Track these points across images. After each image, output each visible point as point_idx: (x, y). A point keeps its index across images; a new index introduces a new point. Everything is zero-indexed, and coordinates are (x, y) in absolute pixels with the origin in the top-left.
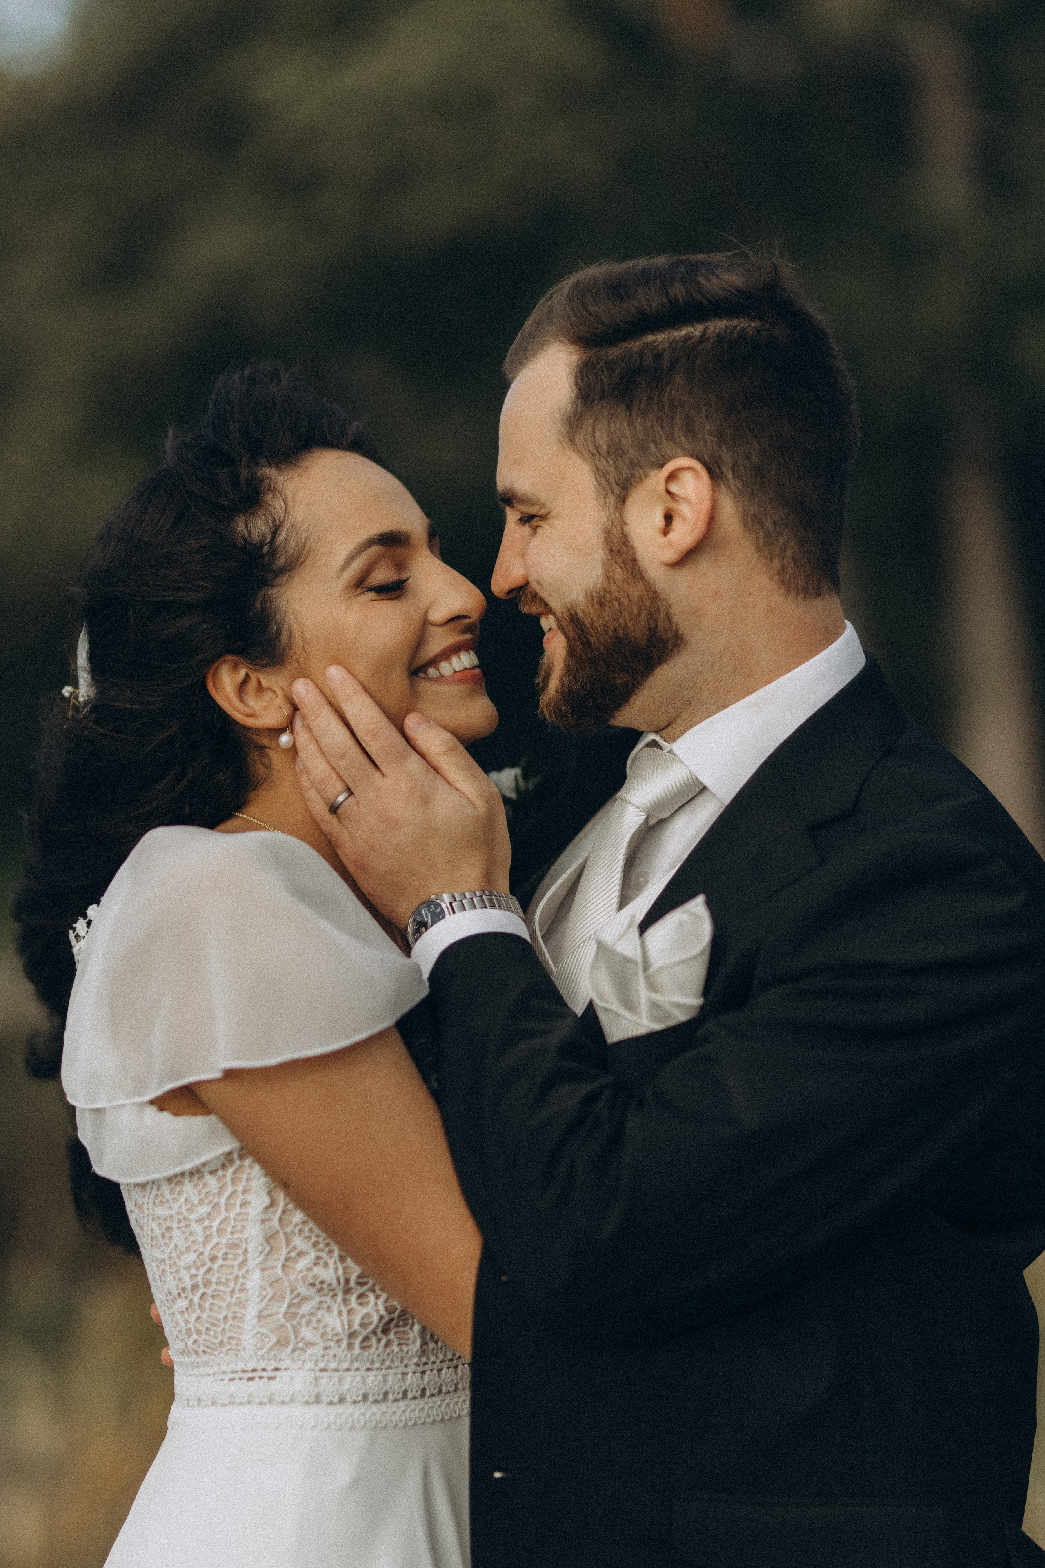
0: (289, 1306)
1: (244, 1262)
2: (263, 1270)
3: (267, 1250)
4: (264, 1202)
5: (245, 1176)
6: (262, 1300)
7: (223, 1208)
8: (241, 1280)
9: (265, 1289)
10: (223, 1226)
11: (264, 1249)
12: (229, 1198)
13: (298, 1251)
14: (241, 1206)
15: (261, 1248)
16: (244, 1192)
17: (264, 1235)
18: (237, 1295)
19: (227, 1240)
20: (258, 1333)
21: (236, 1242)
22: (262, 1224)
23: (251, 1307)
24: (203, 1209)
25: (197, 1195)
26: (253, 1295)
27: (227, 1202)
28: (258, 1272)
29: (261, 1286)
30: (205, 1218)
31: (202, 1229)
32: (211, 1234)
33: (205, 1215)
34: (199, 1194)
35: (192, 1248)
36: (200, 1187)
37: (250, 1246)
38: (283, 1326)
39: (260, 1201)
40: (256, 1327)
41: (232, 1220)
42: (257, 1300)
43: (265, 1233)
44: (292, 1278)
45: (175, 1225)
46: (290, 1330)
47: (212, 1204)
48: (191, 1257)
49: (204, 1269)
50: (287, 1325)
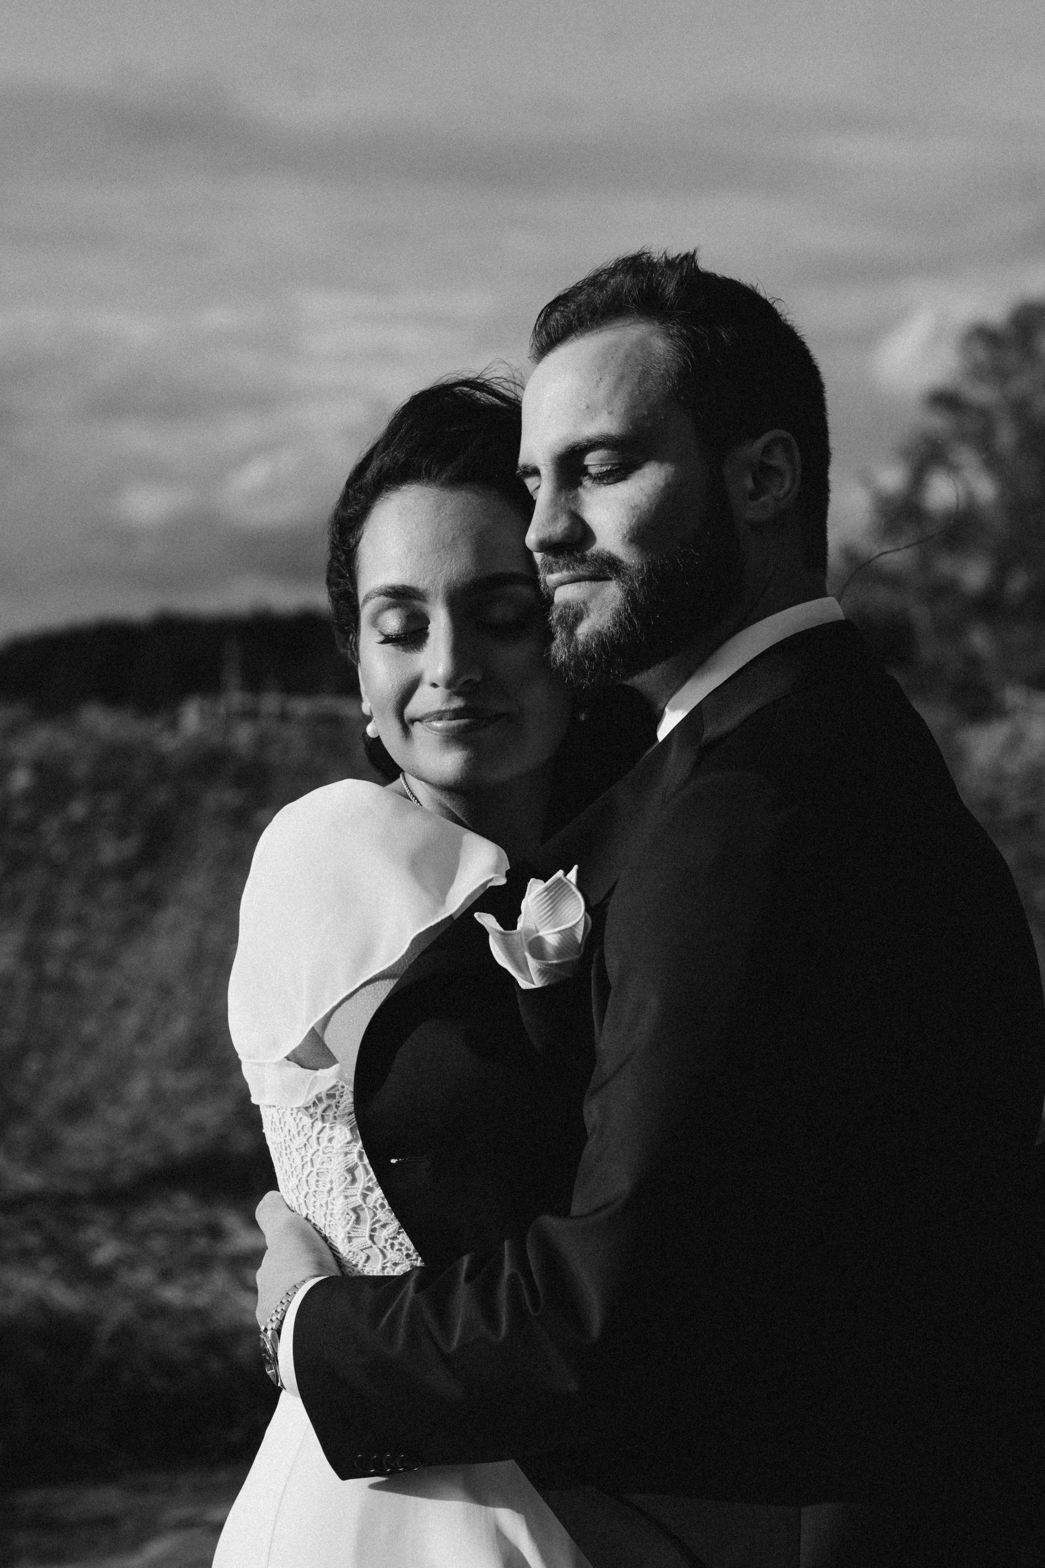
0: (373, 1229)
1: (332, 1189)
2: (346, 1197)
3: (349, 1179)
4: (346, 1138)
5: (332, 1113)
6: (348, 1223)
7: (315, 1142)
8: (330, 1206)
9: (348, 1214)
10: (315, 1157)
11: (346, 1178)
12: (319, 1133)
14: (330, 1140)
15: (342, 1178)
16: (331, 1128)
17: (346, 1166)
18: (329, 1218)
19: (318, 1170)
20: (350, 1252)
21: (324, 1171)
22: (344, 1157)
23: (340, 1229)
24: (300, 1140)
25: (296, 1127)
26: (339, 1219)
27: (319, 1136)
28: (341, 1199)
29: (345, 1211)
30: (302, 1148)
31: (300, 1157)
32: (307, 1162)
33: (302, 1145)
34: (298, 1127)
35: (295, 1173)
36: (298, 1121)
37: (335, 1177)
38: (371, 1247)
39: (343, 1137)
40: (347, 1246)
41: (320, 1152)
42: (344, 1223)
43: (346, 1164)
44: (370, 1206)
45: (284, 1151)
46: (378, 1251)
47: (307, 1136)
48: (294, 1181)
49: (304, 1193)
50: (375, 1247)
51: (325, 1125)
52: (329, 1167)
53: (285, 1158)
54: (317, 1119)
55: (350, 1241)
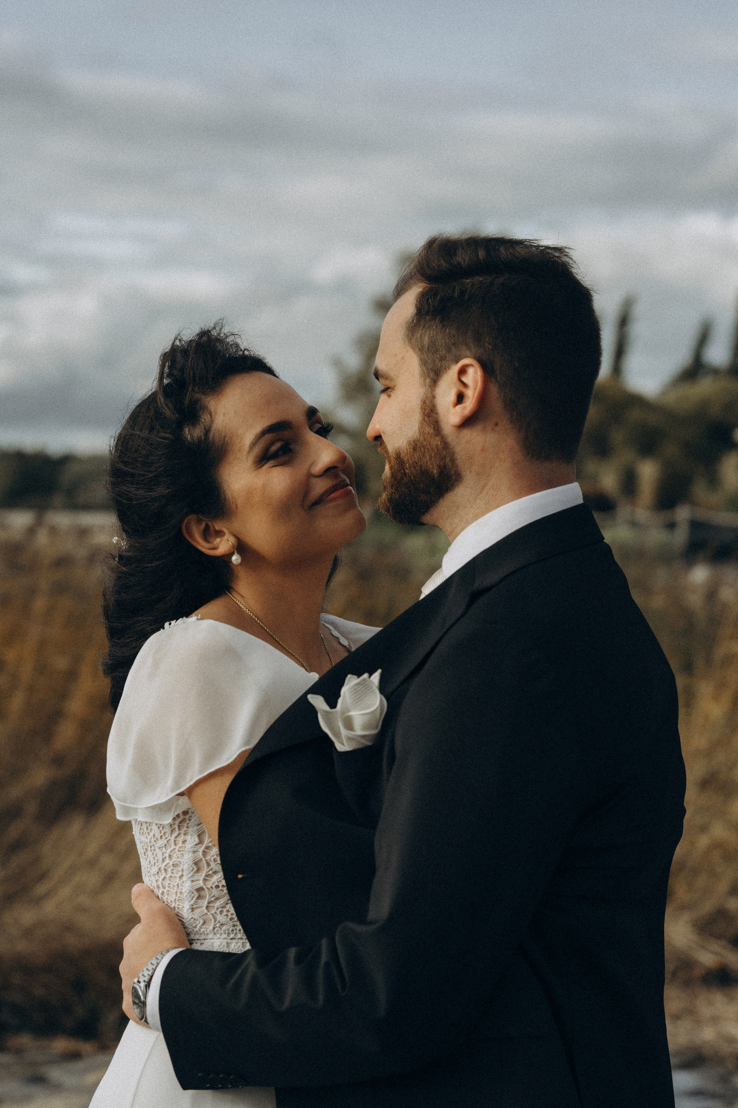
0: (209, 903)
1: (182, 875)
2: (193, 881)
3: (195, 869)
4: (195, 841)
5: (185, 825)
6: (192, 899)
7: (173, 843)
8: (180, 887)
9: (192, 893)
10: (171, 854)
11: (193, 869)
12: (176, 837)
13: (214, 871)
15: (191, 868)
16: (185, 834)
17: (194, 860)
18: (179, 895)
19: (173, 862)
20: (192, 918)
21: (178, 863)
22: (193, 854)
23: (186, 903)
24: (161, 842)
25: (159, 833)
26: (186, 896)
27: (175, 839)
28: (189, 883)
29: (191, 891)
30: (163, 847)
31: (161, 853)
32: (166, 857)
33: (163, 845)
34: (160, 833)
35: (157, 864)
36: (161, 829)
37: (185, 867)
38: (206, 914)
39: (193, 840)
40: (191, 914)
41: (177, 850)
42: (189, 899)
43: (194, 859)
44: (209, 887)
45: (149, 849)
46: (211, 916)
47: (167, 840)
48: (155, 869)
49: (162, 877)
50: (209, 913)
51: (180, 832)
52: (182, 861)
53: (149, 853)
55: (192, 911)
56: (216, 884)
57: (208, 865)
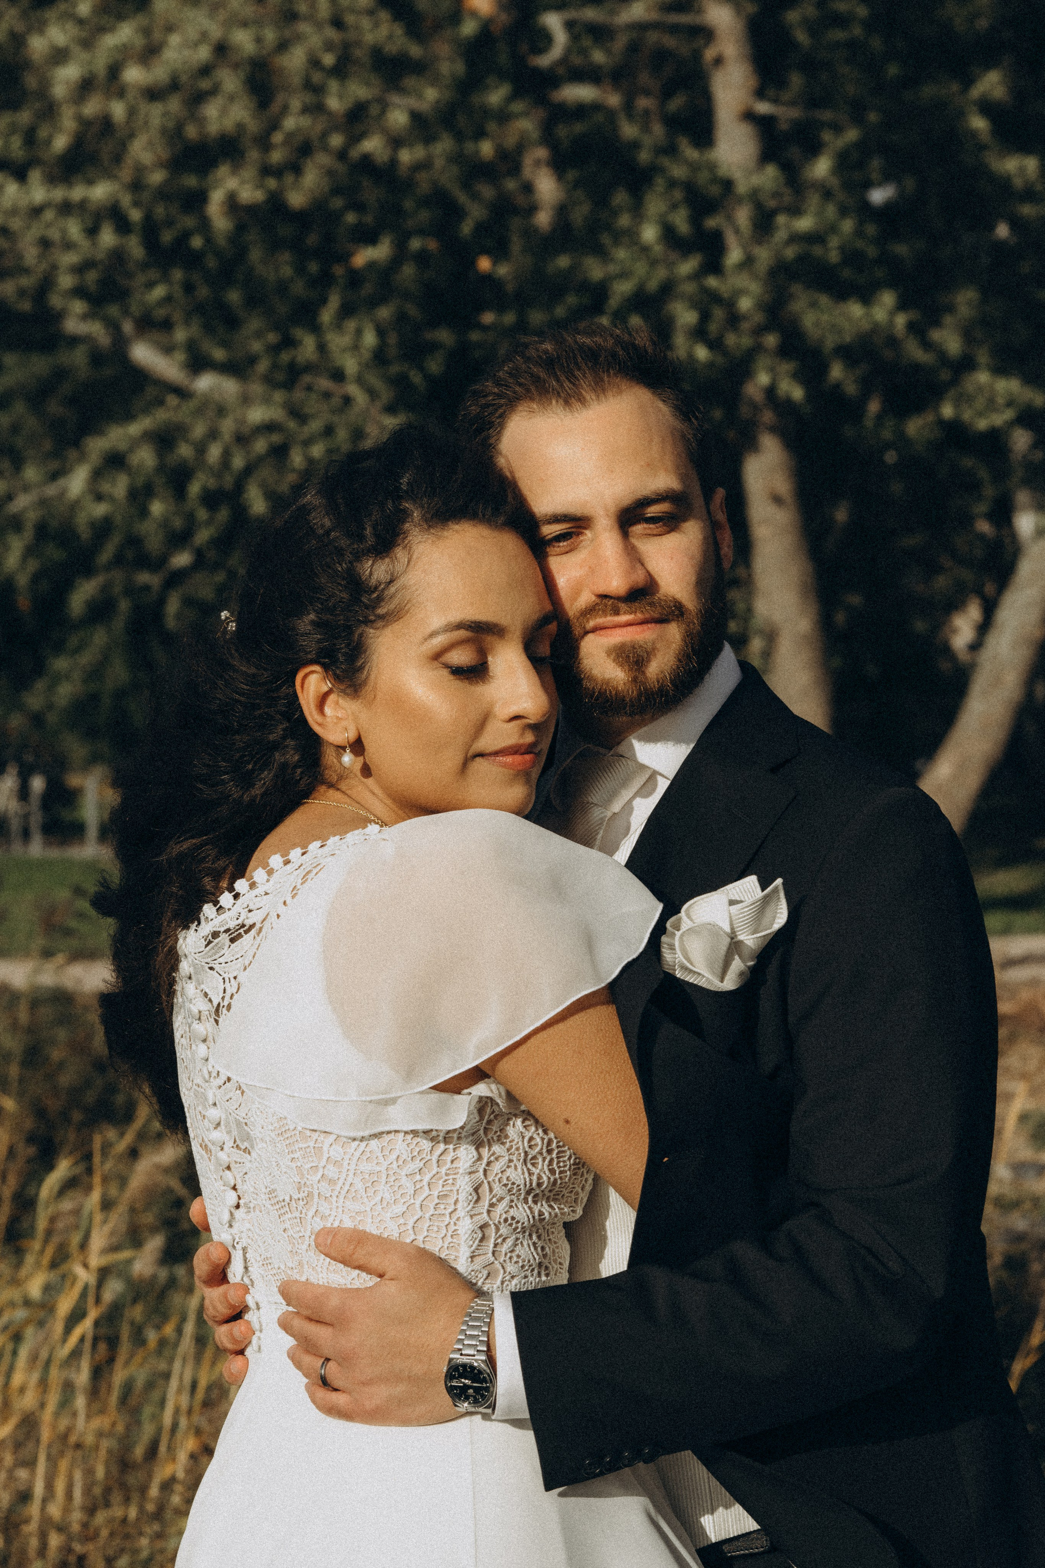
0: (496, 1245)
1: (455, 1210)
2: (471, 1217)
3: (475, 1198)
4: (473, 1157)
5: (456, 1135)
6: (474, 1242)
7: (435, 1165)
8: (453, 1227)
9: (474, 1233)
10: (432, 1181)
11: (472, 1197)
12: (441, 1155)
13: (499, 1196)
14: (452, 1162)
15: (469, 1197)
16: (455, 1149)
17: (472, 1185)
18: (449, 1239)
19: (439, 1193)
21: (447, 1193)
22: (472, 1176)
23: (463, 1250)
26: (464, 1240)
28: (468, 1220)
29: (471, 1230)
33: (417, 1170)
37: (460, 1197)
38: (493, 1263)
39: (470, 1156)
40: (470, 1266)
41: (443, 1174)
42: (469, 1245)
43: (472, 1183)
44: (496, 1222)
46: (498, 1266)
47: (427, 1161)
49: (417, 1218)
50: (496, 1262)
51: (447, 1146)
52: (454, 1188)
54: (438, 1142)
55: (472, 1261)
56: (504, 1216)
57: (491, 1190)
